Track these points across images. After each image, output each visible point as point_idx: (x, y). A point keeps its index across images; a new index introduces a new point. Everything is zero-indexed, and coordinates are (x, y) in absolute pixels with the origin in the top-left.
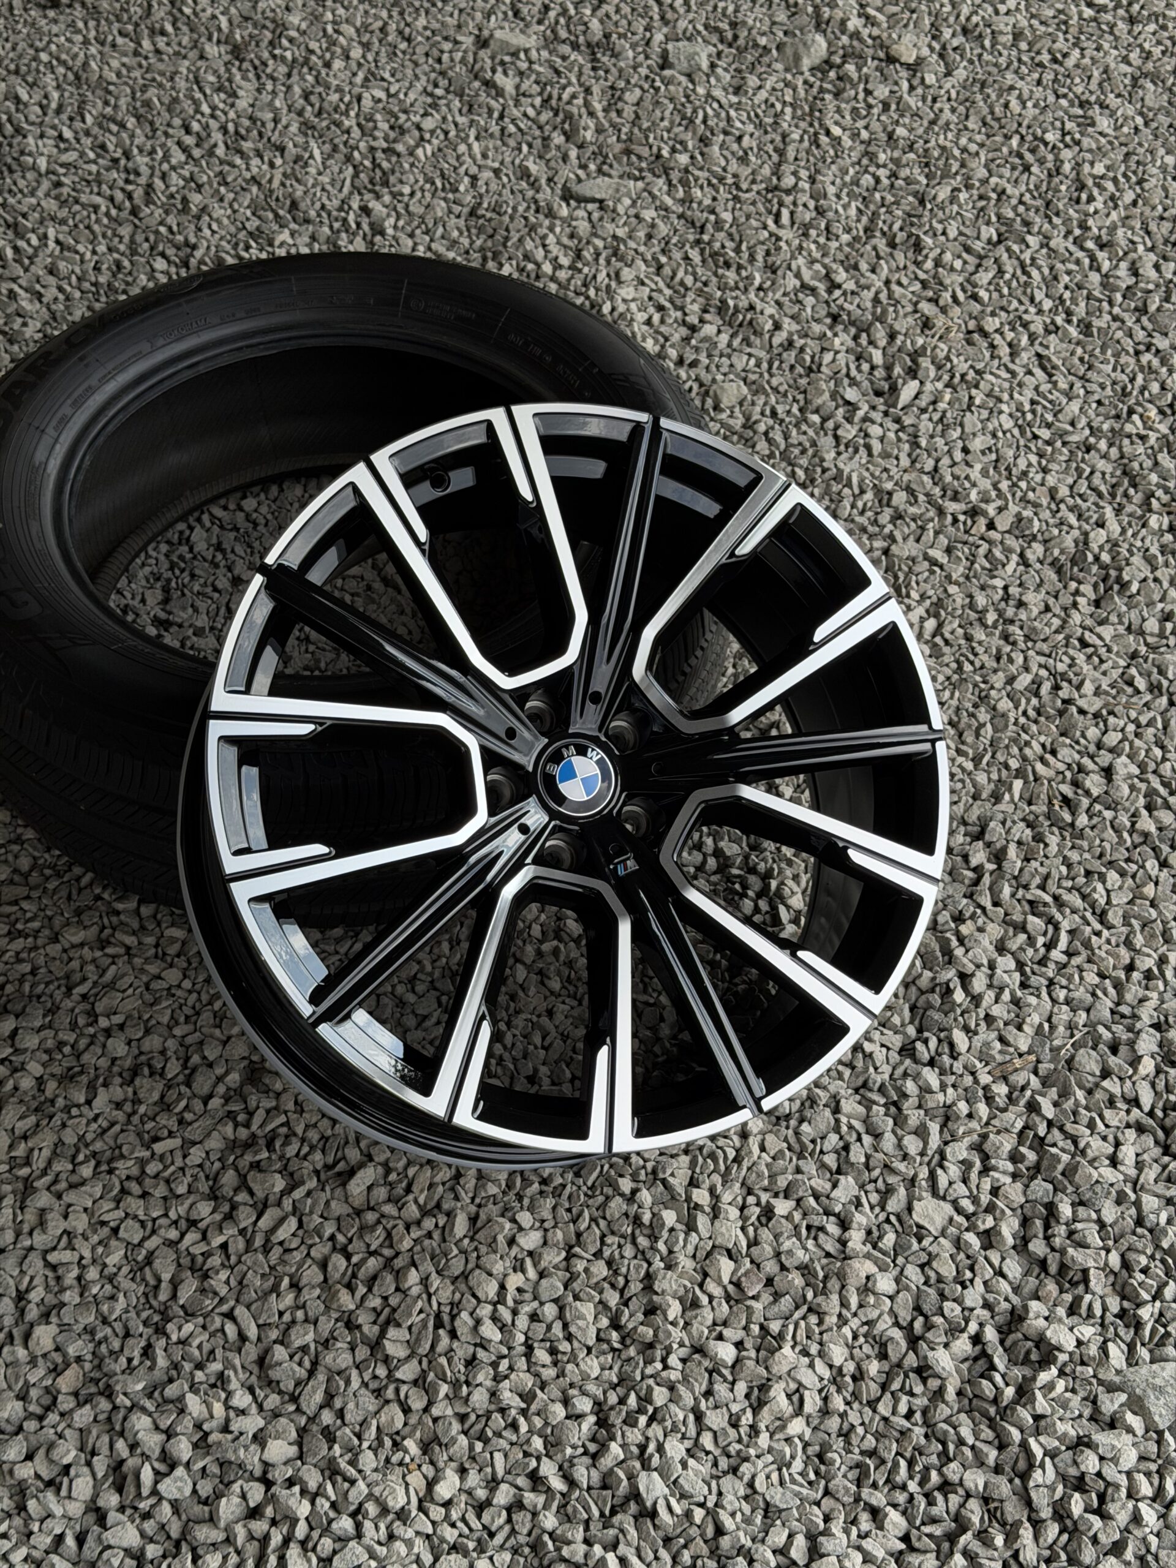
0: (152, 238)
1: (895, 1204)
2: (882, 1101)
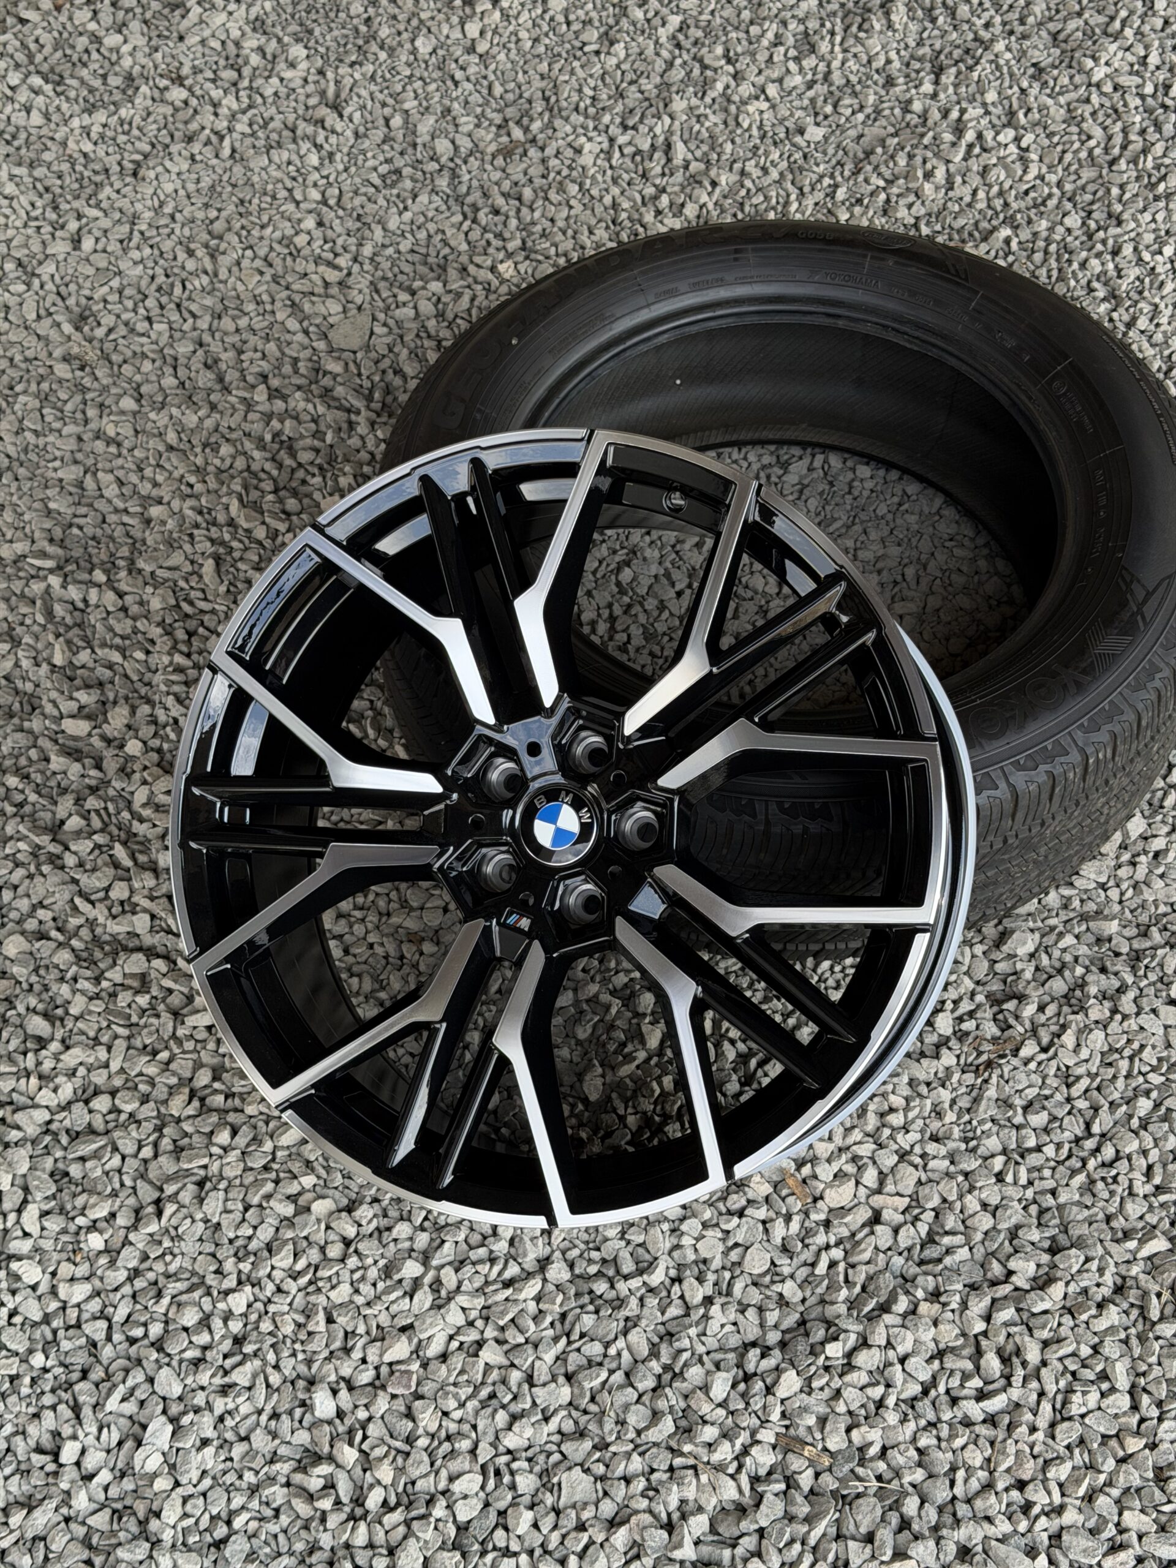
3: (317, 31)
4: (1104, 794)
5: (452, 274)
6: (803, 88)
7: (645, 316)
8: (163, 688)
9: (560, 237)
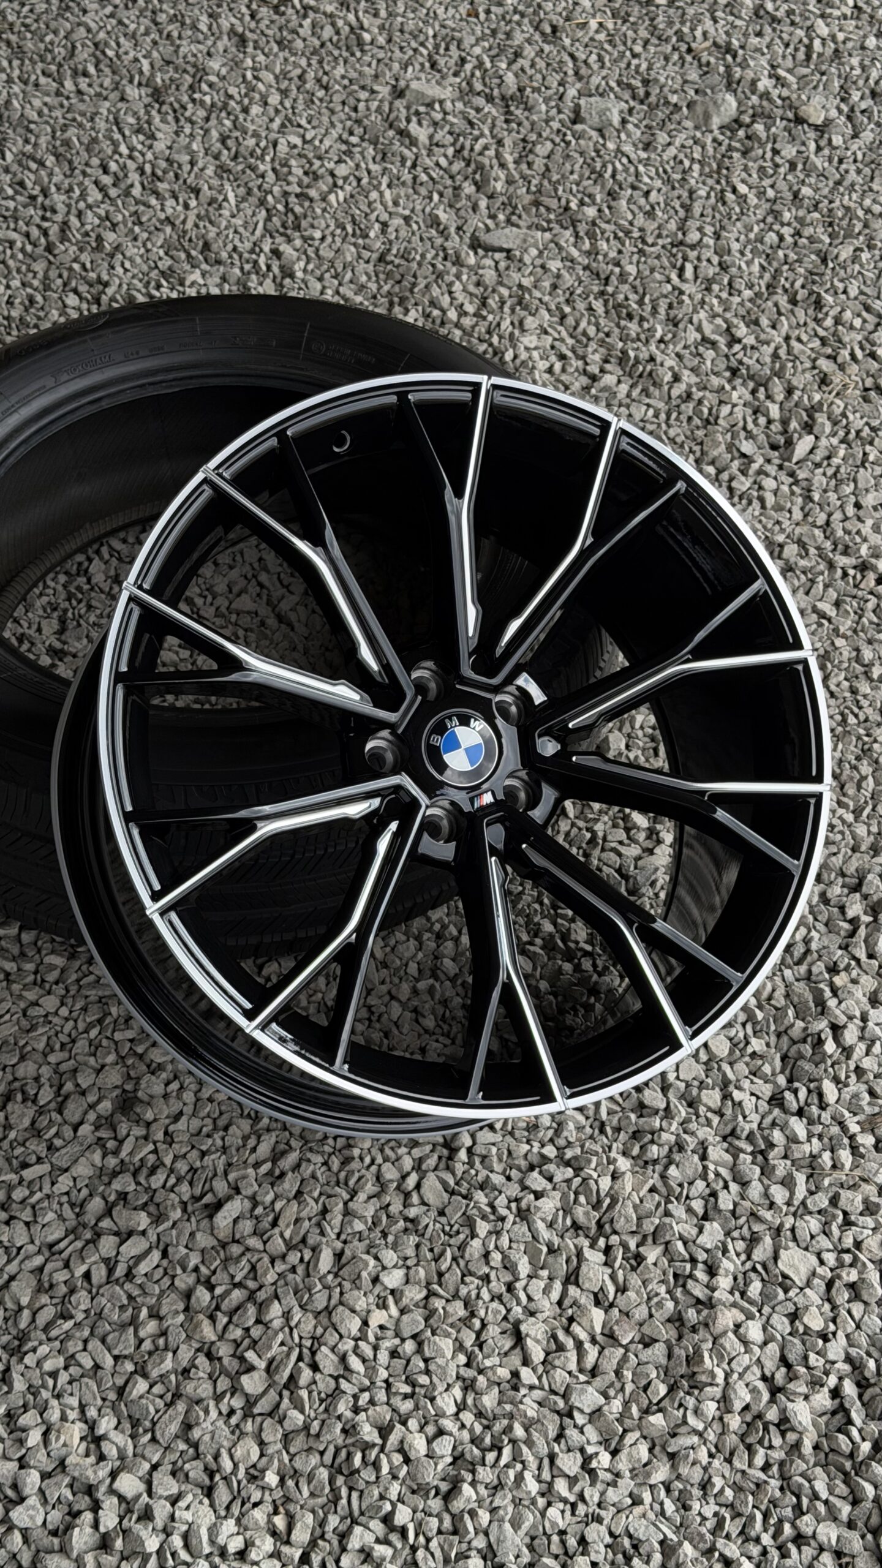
0: (65, 274)
1: (761, 1253)
2: (750, 1149)
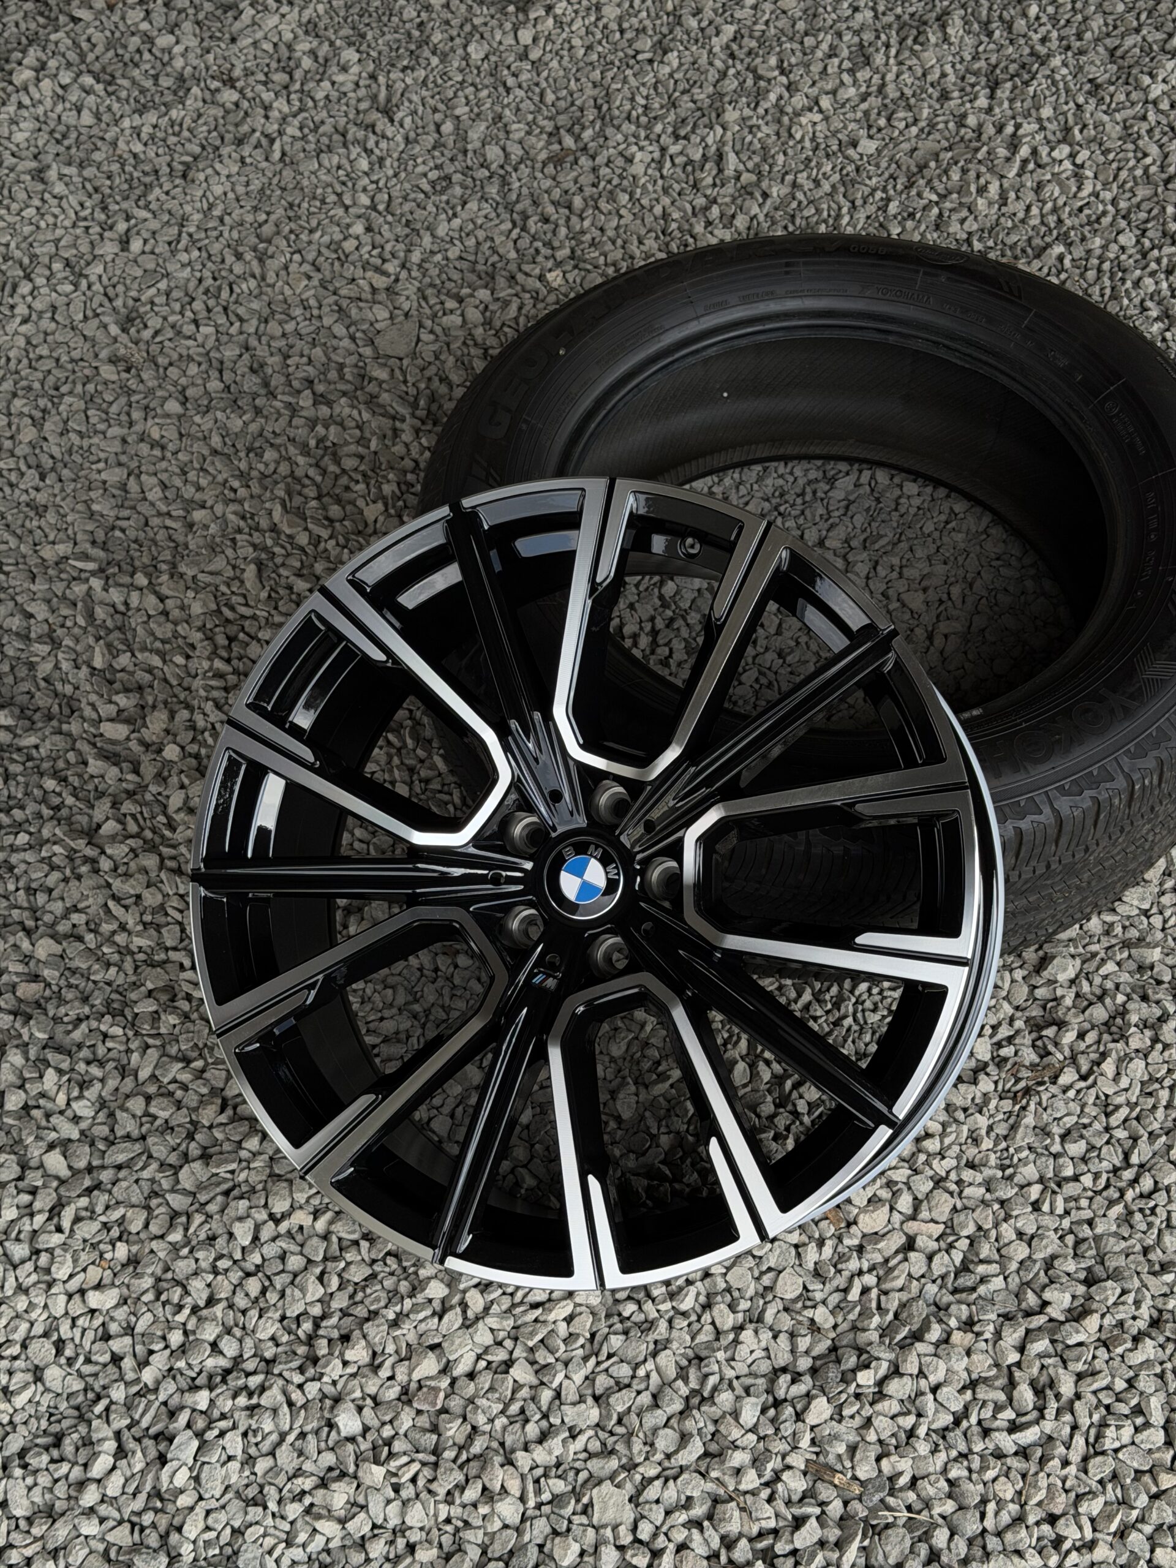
3: (369, 36)
4: (1149, 821)
5: (501, 282)
6: (857, 99)
7: (694, 328)
8: (202, 693)
9: (609, 246)
